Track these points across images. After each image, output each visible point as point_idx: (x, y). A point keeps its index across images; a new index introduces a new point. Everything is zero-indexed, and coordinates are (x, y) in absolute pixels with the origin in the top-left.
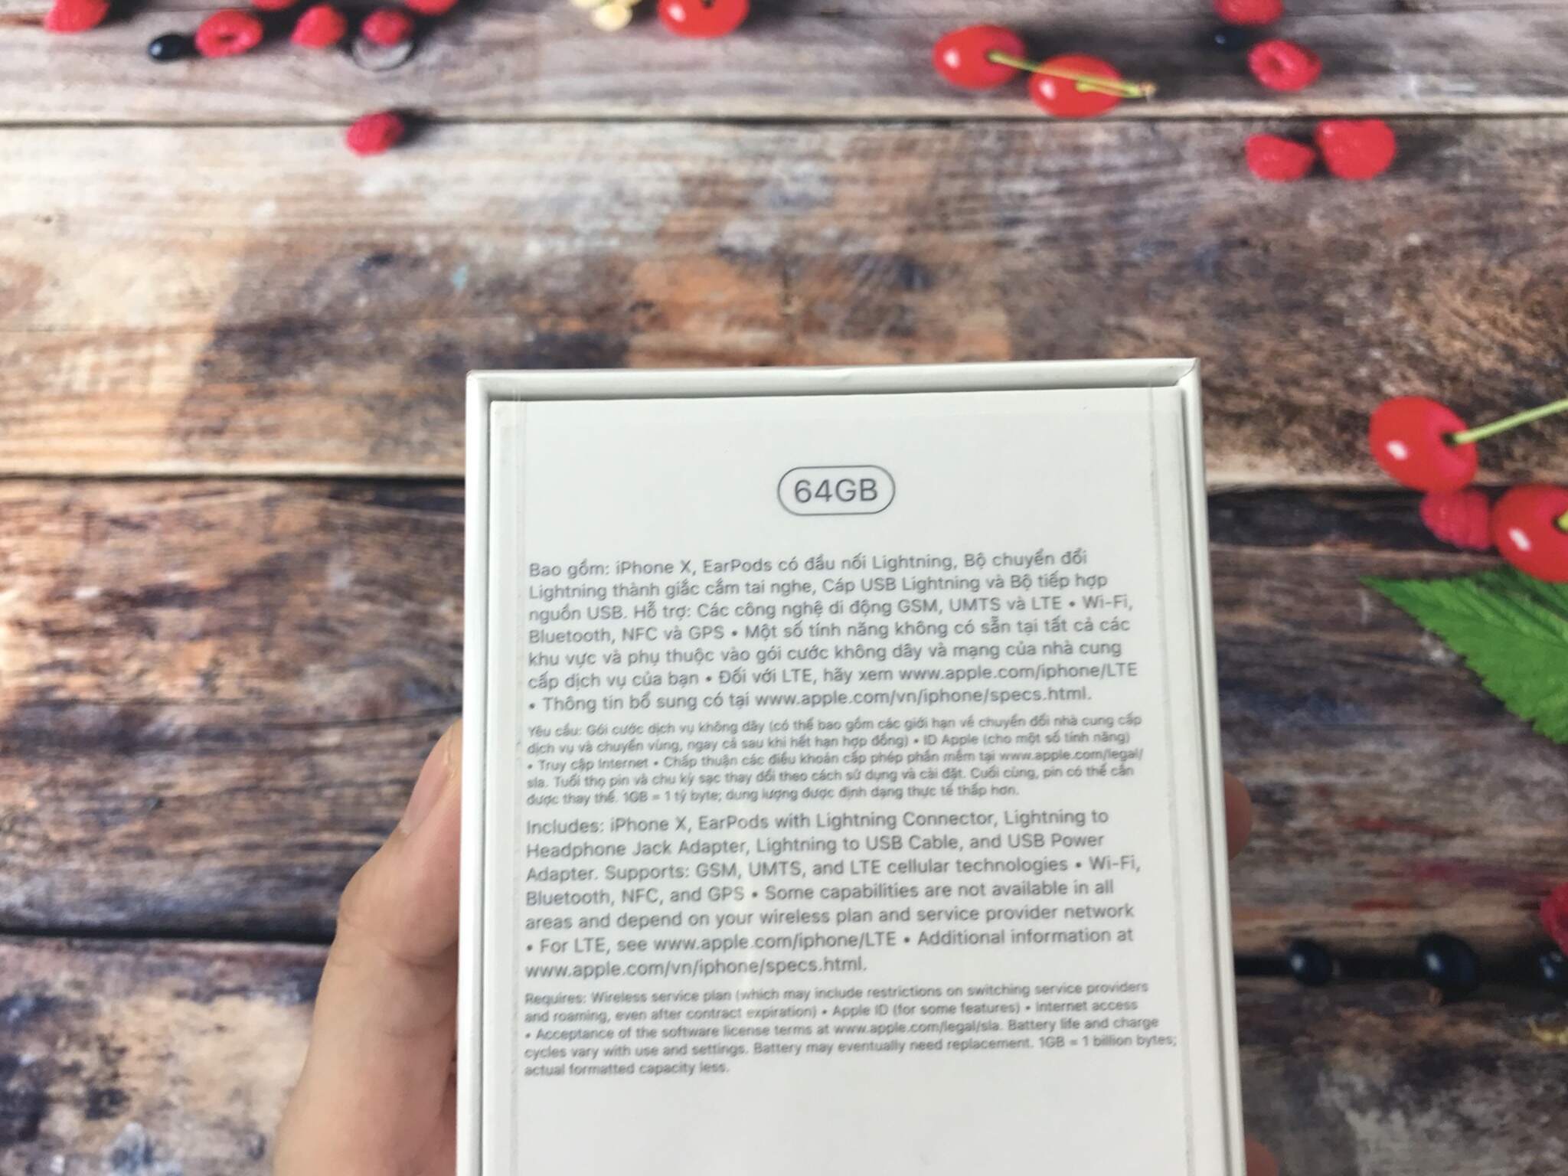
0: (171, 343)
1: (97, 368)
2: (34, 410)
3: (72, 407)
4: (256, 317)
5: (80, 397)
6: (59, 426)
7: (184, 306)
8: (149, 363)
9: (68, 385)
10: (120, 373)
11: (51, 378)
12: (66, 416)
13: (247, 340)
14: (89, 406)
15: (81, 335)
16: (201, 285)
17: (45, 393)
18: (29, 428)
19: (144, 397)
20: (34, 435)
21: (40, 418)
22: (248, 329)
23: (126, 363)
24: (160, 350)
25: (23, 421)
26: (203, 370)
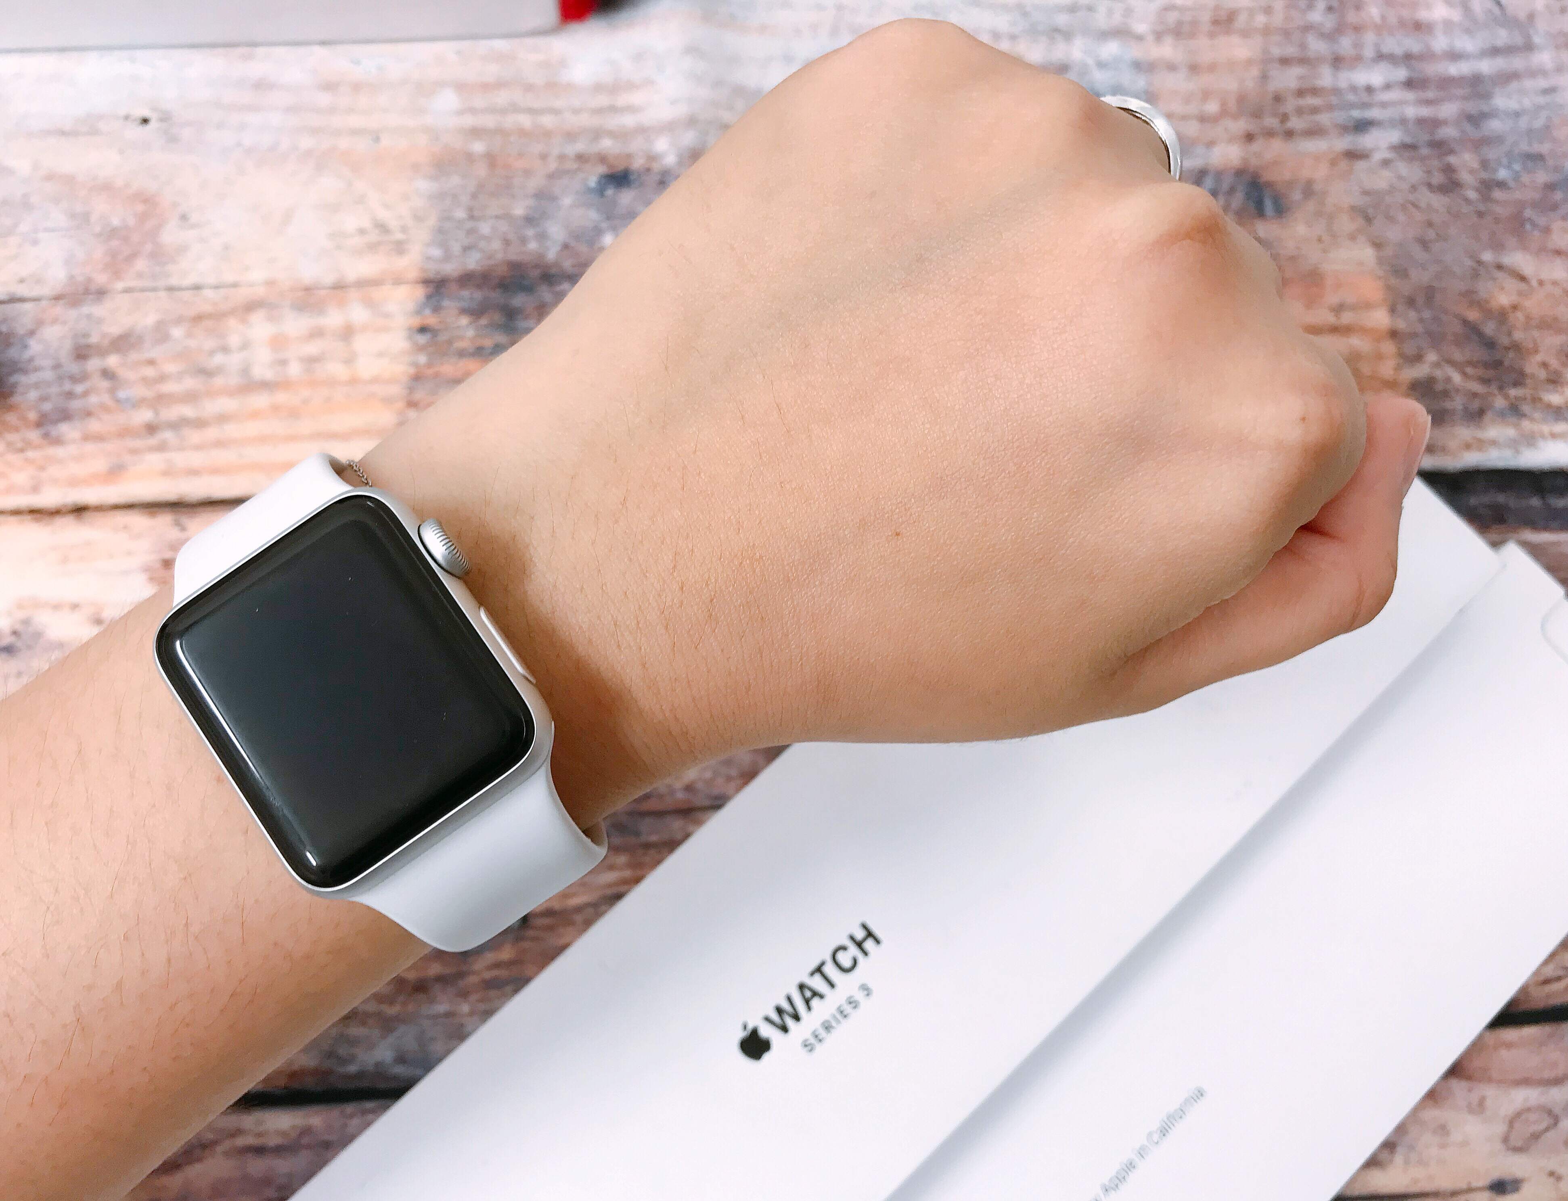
0: (369, 303)
1: (278, 342)
2: (211, 407)
3: (261, 401)
4: (473, 262)
5: (266, 385)
6: (252, 428)
7: (372, 247)
8: (347, 333)
9: (245, 371)
10: (312, 348)
11: (218, 359)
12: (255, 415)
13: (470, 295)
14: (282, 397)
15: (242, 295)
16: (383, 215)
17: (219, 381)
18: (212, 433)
19: (354, 381)
20: (220, 444)
21: (223, 418)
22: (466, 279)
23: (317, 333)
24: (358, 314)
25: (200, 423)
26: (422, 339)
